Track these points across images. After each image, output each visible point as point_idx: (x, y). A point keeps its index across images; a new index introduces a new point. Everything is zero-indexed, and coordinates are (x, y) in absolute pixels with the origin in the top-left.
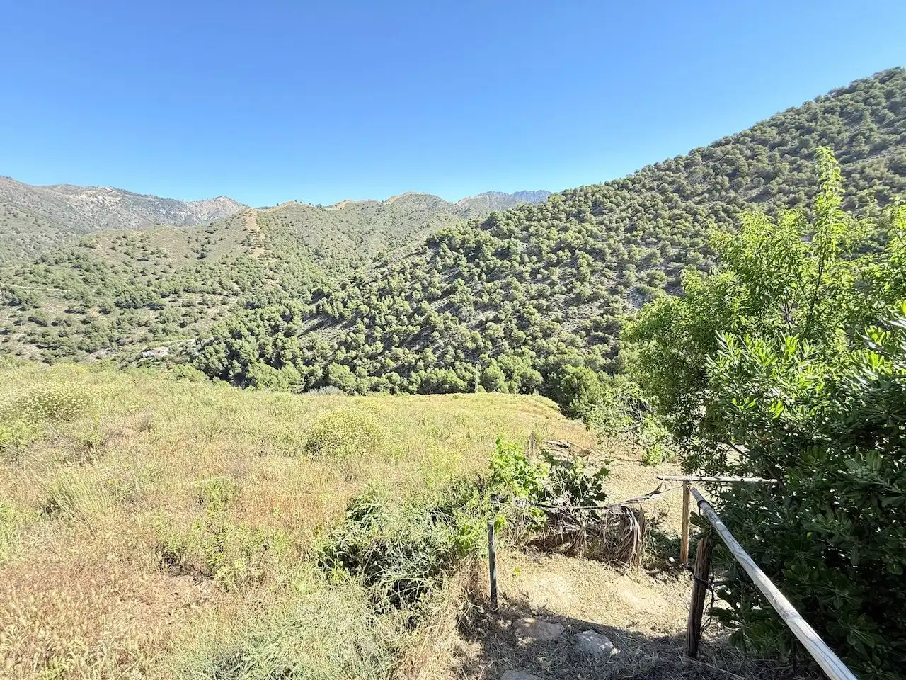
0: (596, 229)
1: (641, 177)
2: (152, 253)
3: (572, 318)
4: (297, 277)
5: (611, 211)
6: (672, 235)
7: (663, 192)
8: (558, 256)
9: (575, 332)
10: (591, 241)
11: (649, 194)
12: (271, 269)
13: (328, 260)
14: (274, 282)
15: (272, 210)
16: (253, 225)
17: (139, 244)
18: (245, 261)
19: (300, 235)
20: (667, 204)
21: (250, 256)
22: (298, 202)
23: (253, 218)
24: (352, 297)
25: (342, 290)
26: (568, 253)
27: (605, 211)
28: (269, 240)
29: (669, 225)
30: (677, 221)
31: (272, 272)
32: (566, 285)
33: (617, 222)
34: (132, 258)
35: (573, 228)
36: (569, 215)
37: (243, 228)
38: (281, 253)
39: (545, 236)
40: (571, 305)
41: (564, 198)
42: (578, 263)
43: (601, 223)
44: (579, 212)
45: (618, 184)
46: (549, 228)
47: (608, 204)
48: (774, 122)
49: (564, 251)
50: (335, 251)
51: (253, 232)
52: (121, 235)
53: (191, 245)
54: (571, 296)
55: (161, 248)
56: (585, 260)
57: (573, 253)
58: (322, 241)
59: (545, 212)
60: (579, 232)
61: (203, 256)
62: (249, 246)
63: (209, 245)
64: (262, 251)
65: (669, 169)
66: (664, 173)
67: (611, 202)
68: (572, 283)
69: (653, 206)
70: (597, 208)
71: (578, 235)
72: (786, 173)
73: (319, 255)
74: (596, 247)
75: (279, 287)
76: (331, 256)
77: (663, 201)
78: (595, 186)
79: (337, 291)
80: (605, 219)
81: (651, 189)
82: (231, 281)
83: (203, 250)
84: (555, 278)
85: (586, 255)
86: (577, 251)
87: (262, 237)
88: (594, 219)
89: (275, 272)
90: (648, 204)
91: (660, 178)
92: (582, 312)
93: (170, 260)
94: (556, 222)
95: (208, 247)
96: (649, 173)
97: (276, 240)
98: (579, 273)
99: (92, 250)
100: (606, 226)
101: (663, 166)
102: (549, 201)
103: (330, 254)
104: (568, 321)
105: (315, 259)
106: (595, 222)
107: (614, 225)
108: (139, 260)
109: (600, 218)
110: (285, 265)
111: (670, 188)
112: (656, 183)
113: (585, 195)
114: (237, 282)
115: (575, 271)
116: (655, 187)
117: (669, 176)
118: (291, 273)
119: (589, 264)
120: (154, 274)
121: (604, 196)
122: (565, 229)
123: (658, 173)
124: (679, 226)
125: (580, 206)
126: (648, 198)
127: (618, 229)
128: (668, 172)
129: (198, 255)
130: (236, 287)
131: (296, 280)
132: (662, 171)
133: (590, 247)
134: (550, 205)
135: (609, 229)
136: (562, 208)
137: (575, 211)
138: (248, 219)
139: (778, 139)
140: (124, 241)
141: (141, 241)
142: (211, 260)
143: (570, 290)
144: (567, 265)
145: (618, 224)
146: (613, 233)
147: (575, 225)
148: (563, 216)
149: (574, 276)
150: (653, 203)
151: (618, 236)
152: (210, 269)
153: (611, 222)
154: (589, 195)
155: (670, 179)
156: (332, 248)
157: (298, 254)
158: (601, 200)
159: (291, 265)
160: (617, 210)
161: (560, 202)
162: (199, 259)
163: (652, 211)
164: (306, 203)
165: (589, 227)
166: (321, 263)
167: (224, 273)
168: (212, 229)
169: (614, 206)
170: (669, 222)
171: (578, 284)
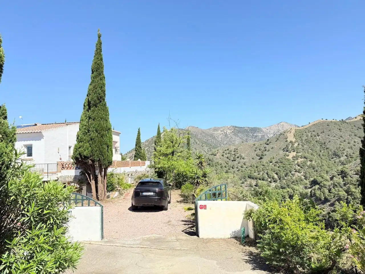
2: (238, 157)
4: (317, 171)
12: (299, 166)
13: (342, 159)
14: (299, 174)
15: (305, 127)
16: (291, 138)
17: (233, 153)
18: (284, 160)
19: (323, 142)
21: (287, 157)
22: (324, 120)
23: (292, 134)
24: (336, 185)
25: (331, 180)
28: (300, 146)
31: (299, 168)
34: (229, 160)
37: (285, 140)
38: (307, 155)
50: (350, 151)
51: (291, 142)
52: (227, 149)
53: (256, 152)
55: (242, 155)
58: (340, 145)
61: (261, 158)
62: (287, 151)
63: (265, 152)
64: (294, 154)
73: (336, 155)
75: (303, 177)
76: (346, 156)
79: (327, 180)
82: (273, 173)
83: (262, 155)
87: (296, 145)
89: (301, 167)
93: (245, 160)
95: (265, 153)
97: (305, 146)
99: (215, 156)
103: (345, 154)
105: (332, 158)
108: (232, 161)
110: (309, 163)
114: (277, 174)
118: (312, 168)
120: (237, 168)
129: (259, 158)
130: (276, 176)
131: (315, 173)
138: (288, 135)
140: (227, 152)
141: (234, 152)
142: (265, 160)
152: (263, 165)
156: (348, 150)
157: (319, 155)
159: (313, 162)
162: (259, 159)
164: (330, 119)
166: (337, 160)
167: (270, 168)
168: (268, 142)
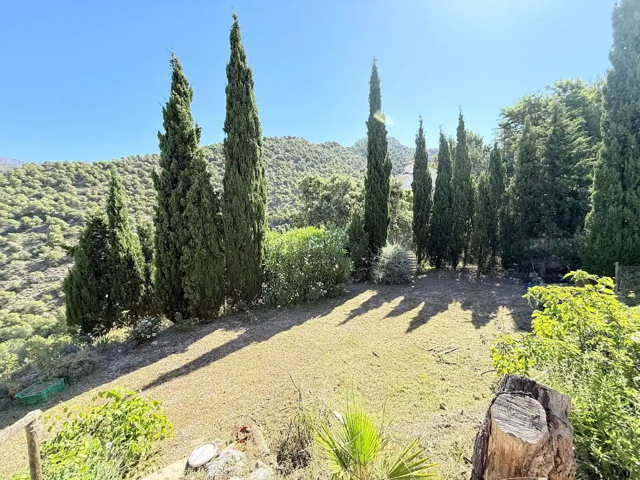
0: (76, 199)
1: (125, 163)
3: (36, 283)
5: (95, 184)
6: (146, 206)
7: (141, 175)
8: (23, 221)
9: (38, 298)
10: (67, 208)
11: (131, 176)
20: (144, 185)
26: (37, 218)
27: (88, 184)
29: (145, 199)
30: (150, 197)
32: (31, 251)
33: (99, 194)
35: (49, 196)
36: (45, 184)
39: (9, 201)
40: (38, 270)
41: (43, 168)
42: (50, 228)
43: (84, 194)
44: (59, 182)
45: (103, 165)
46: (17, 193)
47: (91, 178)
48: (211, 147)
49: (32, 217)
54: (39, 260)
56: (58, 226)
57: (44, 219)
59: (15, 178)
60: (56, 200)
65: (147, 161)
66: (143, 163)
67: (95, 178)
68: (39, 248)
69: (133, 185)
70: (79, 181)
71: (54, 202)
72: (216, 175)
74: (73, 214)
77: (141, 182)
78: (80, 163)
80: (87, 191)
81: (133, 172)
84: (16, 245)
85: (59, 220)
86: (48, 217)
88: (75, 190)
90: (128, 182)
91: (140, 166)
92: (50, 276)
94: (26, 189)
96: (132, 161)
98: (49, 237)
100: (88, 197)
101: (143, 158)
102: (23, 168)
104: (31, 287)
106: (76, 193)
107: (96, 196)
109: (81, 190)
111: (147, 174)
112: (136, 170)
113: (68, 169)
115: (44, 236)
116: (136, 172)
117: (148, 166)
119: (63, 229)
121: (88, 172)
122: (39, 197)
123: (139, 162)
124: (152, 201)
125: (61, 177)
126: (128, 179)
127: (99, 199)
128: (146, 163)
132: (142, 161)
133: (66, 213)
134: (22, 173)
135: (93, 200)
136: (37, 176)
137: (53, 181)
139: (213, 157)
143: (36, 256)
144: (36, 230)
145: (99, 196)
146: (94, 203)
147: (53, 193)
148: (38, 184)
149: (44, 241)
150: (133, 183)
151: (99, 205)
153: (93, 194)
154: (73, 169)
155: (147, 168)
158: (84, 174)
160: (100, 185)
161: (36, 171)
163: (132, 188)
165: (68, 196)
169: (97, 181)
170: (144, 197)
171: (47, 249)
